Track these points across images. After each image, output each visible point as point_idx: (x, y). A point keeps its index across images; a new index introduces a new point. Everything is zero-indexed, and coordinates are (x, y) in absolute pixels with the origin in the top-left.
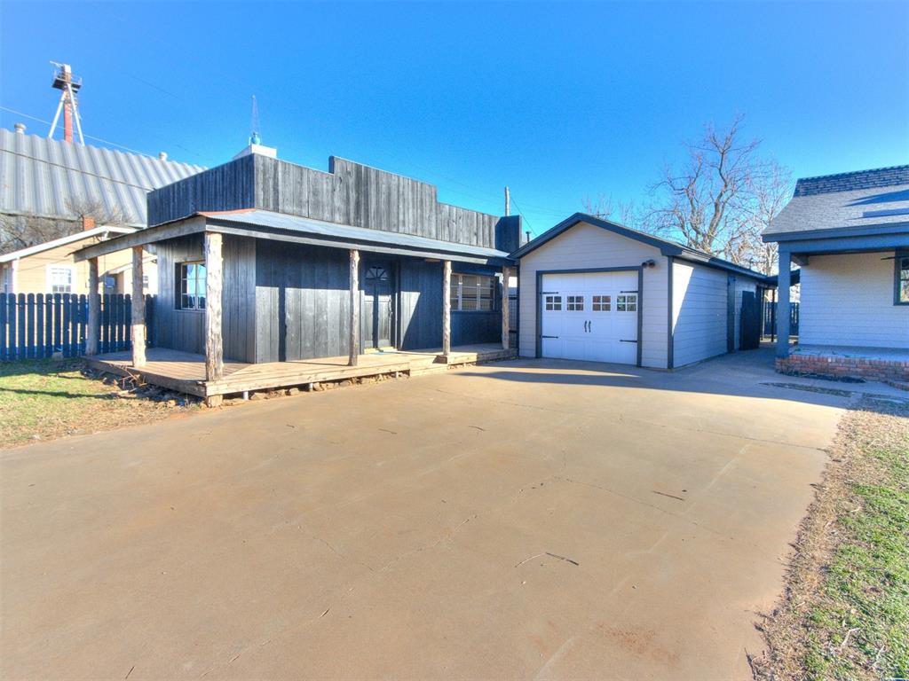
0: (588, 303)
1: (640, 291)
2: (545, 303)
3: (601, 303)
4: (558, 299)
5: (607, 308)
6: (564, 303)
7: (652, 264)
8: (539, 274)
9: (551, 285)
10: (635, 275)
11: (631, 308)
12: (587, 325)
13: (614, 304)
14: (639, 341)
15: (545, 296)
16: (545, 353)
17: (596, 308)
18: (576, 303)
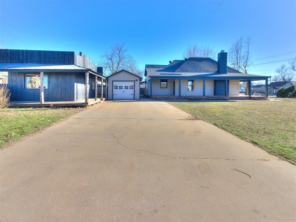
0: (124, 87)
1: (134, 85)
2: (114, 87)
3: (126, 88)
4: (117, 87)
5: (128, 88)
6: (118, 87)
7: (137, 80)
8: (113, 81)
9: (115, 84)
10: (133, 82)
11: (133, 88)
12: (124, 92)
13: (129, 87)
14: (134, 95)
15: (114, 86)
16: (114, 98)
17: (125, 88)
18: (121, 88)
